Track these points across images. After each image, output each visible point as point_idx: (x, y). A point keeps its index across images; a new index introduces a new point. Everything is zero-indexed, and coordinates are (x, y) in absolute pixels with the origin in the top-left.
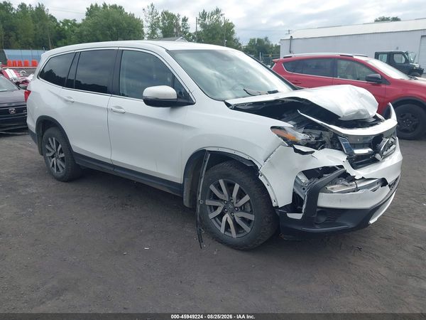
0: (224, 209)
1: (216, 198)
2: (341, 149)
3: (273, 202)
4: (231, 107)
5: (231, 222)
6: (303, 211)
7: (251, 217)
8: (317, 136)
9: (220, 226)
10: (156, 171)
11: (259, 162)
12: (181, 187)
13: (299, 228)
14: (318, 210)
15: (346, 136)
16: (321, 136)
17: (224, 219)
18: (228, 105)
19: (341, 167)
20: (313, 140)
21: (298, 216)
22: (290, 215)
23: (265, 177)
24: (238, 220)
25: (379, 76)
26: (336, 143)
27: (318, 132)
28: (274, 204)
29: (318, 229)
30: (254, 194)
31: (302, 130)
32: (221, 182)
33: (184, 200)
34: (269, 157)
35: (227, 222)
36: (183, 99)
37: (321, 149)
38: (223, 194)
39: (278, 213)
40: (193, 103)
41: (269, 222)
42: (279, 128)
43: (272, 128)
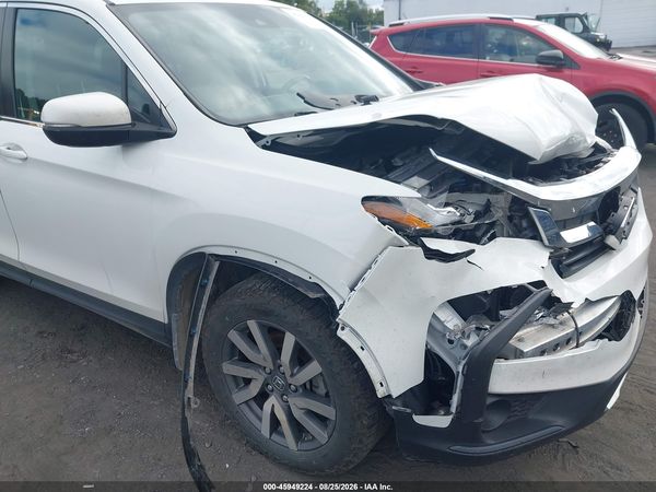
0: (266, 384)
1: (244, 359)
2: (536, 237)
3: (378, 386)
4: (263, 142)
5: (281, 416)
6: (453, 409)
7: (328, 411)
8: (479, 208)
9: (260, 419)
10: (109, 293)
11: (337, 290)
12: (166, 329)
13: (444, 447)
14: (489, 401)
15: (547, 204)
16: (487, 209)
17: (267, 406)
18: (255, 137)
19: (540, 284)
20: (468, 219)
21: (441, 421)
22: (420, 420)
23: (353, 330)
24: (297, 414)
25: (559, 53)
26: (521, 218)
27: (481, 199)
28: (381, 393)
29: (492, 446)
30: (330, 363)
31: (443, 197)
32: (253, 325)
33: (176, 359)
34: (360, 278)
35: (273, 414)
36: (148, 125)
37: (490, 239)
38: (260, 352)
39: (391, 413)
40: (170, 135)
41: (370, 427)
42: (385, 199)
43: (366, 199)
